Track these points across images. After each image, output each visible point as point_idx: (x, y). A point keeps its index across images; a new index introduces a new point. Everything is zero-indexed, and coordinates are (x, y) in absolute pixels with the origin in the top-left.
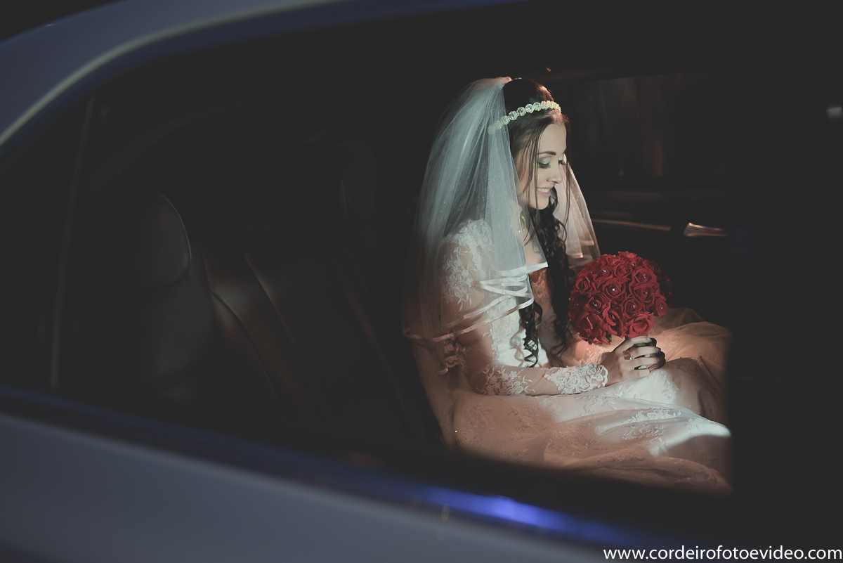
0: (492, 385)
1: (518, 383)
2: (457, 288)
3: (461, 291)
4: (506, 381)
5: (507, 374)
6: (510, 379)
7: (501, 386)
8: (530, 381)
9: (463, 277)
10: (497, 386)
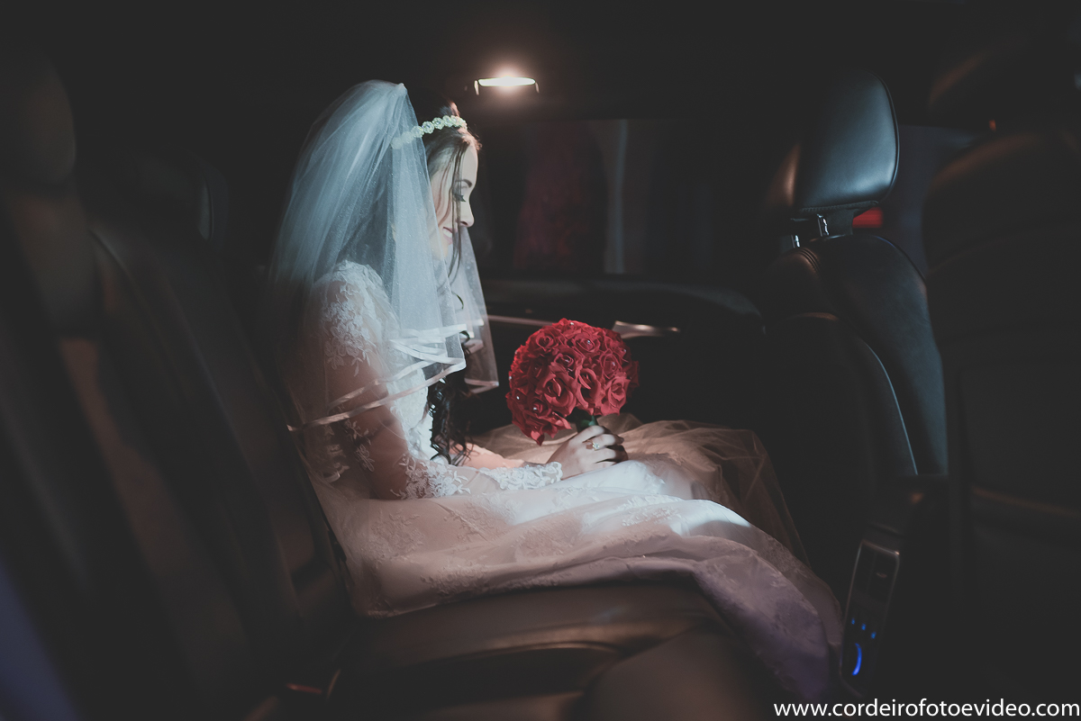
0: (416, 482)
1: (449, 481)
2: (350, 343)
3: (355, 347)
4: (434, 477)
5: (433, 468)
6: (438, 474)
7: (428, 484)
8: (464, 478)
9: (355, 325)
10: (422, 483)
